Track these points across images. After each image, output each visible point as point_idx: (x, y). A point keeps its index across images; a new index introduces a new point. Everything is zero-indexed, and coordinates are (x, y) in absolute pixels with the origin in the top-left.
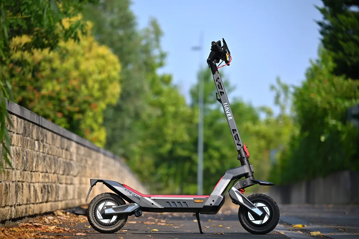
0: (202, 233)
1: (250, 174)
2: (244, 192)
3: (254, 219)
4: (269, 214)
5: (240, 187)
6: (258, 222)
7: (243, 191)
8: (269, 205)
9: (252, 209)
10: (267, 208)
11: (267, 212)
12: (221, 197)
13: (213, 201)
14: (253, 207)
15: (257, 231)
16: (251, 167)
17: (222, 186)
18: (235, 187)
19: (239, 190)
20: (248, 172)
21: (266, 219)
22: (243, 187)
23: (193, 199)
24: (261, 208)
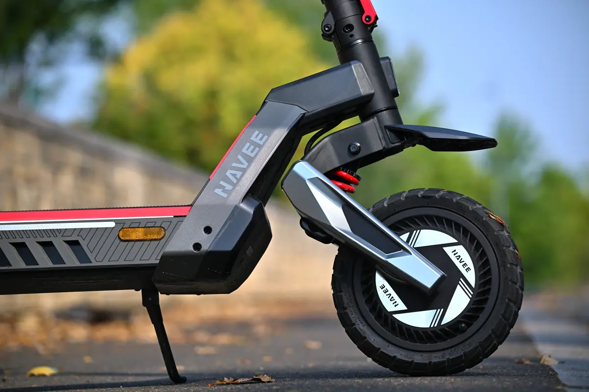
0: (176, 378)
1: (380, 102)
2: (356, 184)
3: (402, 306)
4: (471, 277)
5: (337, 164)
6: (422, 319)
7: (351, 178)
8: (473, 238)
9: (390, 261)
10: (461, 250)
11: (463, 270)
12: (242, 210)
13: (208, 230)
14: (395, 248)
15: (418, 358)
16: (383, 67)
17: (250, 160)
18: (312, 162)
19: (332, 175)
20: (373, 91)
21: (459, 302)
22: (349, 159)
23: (112, 225)
24: (433, 254)
